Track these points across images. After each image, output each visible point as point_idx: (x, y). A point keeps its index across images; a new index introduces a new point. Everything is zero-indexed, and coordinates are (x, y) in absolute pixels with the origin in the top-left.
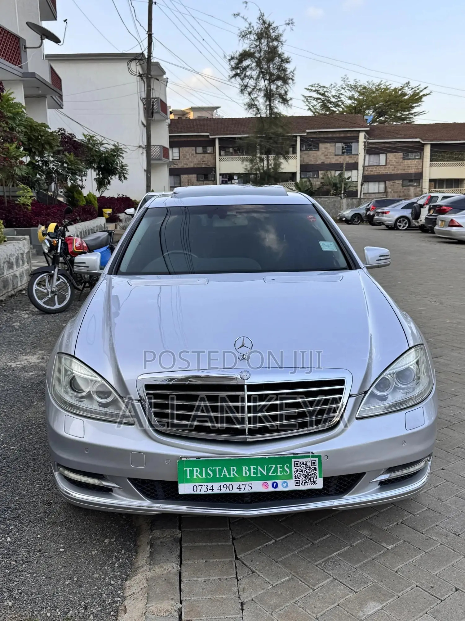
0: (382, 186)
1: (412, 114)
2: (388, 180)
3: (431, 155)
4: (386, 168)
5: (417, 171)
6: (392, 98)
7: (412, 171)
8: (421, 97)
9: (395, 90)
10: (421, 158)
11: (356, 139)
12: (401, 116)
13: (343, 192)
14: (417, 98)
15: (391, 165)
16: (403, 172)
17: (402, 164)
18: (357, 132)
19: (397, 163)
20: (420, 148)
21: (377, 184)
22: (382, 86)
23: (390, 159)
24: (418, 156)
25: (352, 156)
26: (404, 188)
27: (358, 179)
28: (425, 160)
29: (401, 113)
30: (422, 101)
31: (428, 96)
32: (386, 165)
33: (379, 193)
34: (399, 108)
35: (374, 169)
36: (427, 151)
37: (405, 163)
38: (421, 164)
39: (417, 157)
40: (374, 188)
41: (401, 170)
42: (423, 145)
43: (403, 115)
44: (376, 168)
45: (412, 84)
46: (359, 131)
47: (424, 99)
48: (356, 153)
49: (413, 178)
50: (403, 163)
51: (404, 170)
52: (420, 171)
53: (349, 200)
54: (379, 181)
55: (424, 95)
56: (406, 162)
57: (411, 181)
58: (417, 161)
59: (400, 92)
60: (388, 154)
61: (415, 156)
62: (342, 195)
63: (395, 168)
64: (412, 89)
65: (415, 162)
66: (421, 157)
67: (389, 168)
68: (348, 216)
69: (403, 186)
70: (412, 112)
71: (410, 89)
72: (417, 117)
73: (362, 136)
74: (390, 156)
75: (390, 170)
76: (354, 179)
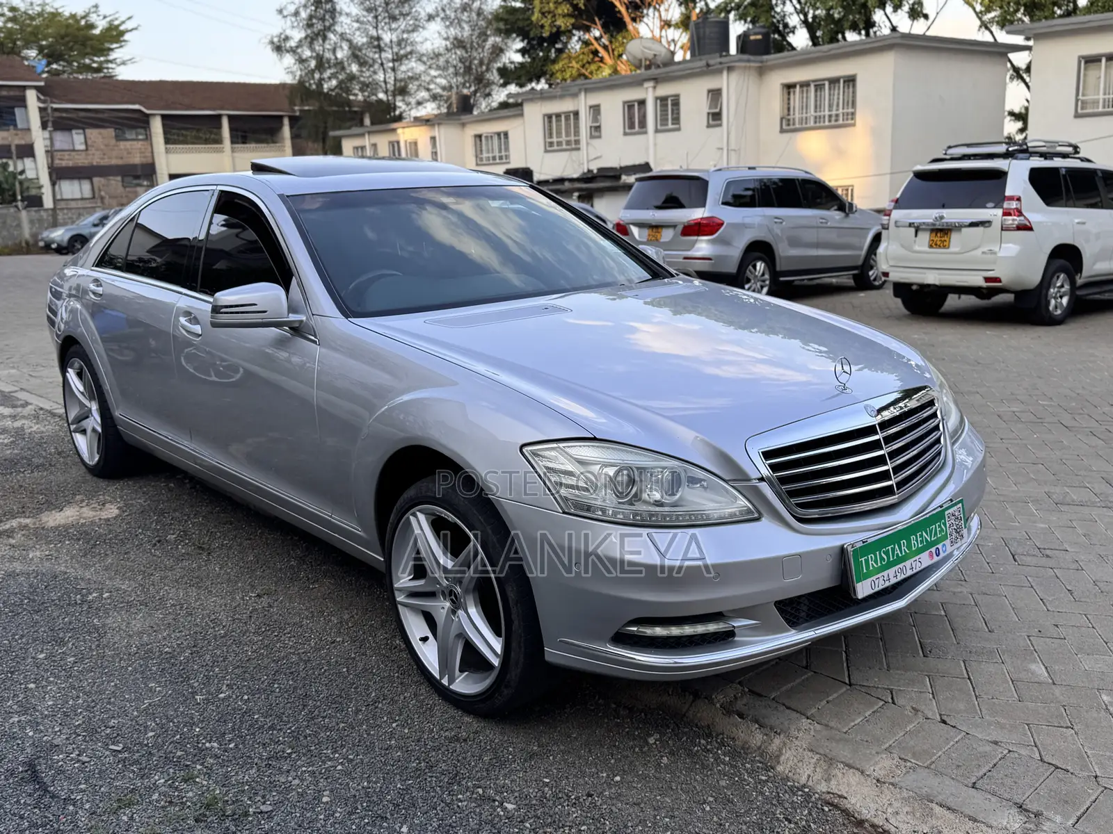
0: (86, 186)
1: (111, 62)
2: (96, 176)
3: (165, 133)
4: (87, 155)
5: (144, 161)
6: (70, 30)
7: (137, 160)
8: (122, 33)
9: (73, 16)
10: (148, 138)
11: (22, 102)
12: (90, 64)
13: (19, 198)
14: (115, 34)
15: (97, 150)
16: (120, 162)
17: (116, 148)
18: (22, 89)
19: (106, 146)
20: (141, 122)
21: (76, 183)
22: (49, 9)
23: (93, 139)
24: (141, 134)
25: (19, 132)
26: (127, 189)
27: (37, 175)
28: (154, 140)
29: (91, 59)
30: (125, 41)
31: (134, 32)
32: (87, 150)
33: (82, 199)
34: (88, 50)
35: (67, 157)
36: (157, 126)
37: (122, 147)
38: (150, 149)
39: (140, 137)
40: (71, 189)
41: (117, 158)
42: (148, 116)
43: (94, 62)
44: (69, 155)
45: (102, 11)
46: (25, 88)
47: (126, 37)
48: (25, 126)
49: (139, 173)
50: (117, 146)
51: (122, 158)
52: (150, 161)
53: (33, 213)
54: (79, 178)
55: (127, 31)
56: (122, 144)
57: (137, 177)
58: (140, 143)
59: (83, 22)
60: (88, 131)
61: (137, 134)
62: (19, 204)
63: (104, 154)
64: (105, 17)
65: (139, 145)
66: (146, 135)
67: (93, 154)
68: (62, 241)
69: (124, 187)
70: (111, 58)
71: (101, 17)
72: (122, 67)
73: (31, 96)
74: (91, 134)
75: (96, 159)
76: (30, 174)
